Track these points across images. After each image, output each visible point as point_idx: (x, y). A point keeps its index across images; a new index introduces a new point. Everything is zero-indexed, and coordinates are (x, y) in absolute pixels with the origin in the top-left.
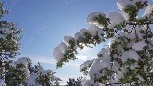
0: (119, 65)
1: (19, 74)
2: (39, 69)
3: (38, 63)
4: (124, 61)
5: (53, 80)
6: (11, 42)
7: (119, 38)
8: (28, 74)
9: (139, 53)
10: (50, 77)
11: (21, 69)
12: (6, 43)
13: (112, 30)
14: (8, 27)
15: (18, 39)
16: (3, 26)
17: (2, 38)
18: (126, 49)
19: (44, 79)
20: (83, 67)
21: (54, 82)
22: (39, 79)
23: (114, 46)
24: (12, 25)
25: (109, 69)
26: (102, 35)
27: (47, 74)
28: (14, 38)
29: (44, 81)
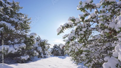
0: (78, 36)
1: (31, 41)
2: (39, 39)
3: (39, 36)
4: (79, 34)
6: (26, 25)
7: (78, 26)
9: (84, 32)
11: (31, 39)
12: (23, 26)
13: (76, 24)
16: (20, 16)
17: (22, 23)
18: (81, 30)
20: (64, 37)
21: (47, 45)
22: (40, 44)
23: (77, 29)
25: (74, 36)
26: (73, 25)
27: (44, 42)
28: (27, 23)
29: (42, 45)
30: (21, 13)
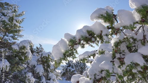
1: (22, 55)
2: (40, 50)
3: (40, 44)
4: (127, 63)
5: (53, 61)
6: (13, 25)
7: (124, 38)
8: (30, 55)
10: (50, 58)
11: (23, 51)
12: (8, 26)
13: (118, 29)
14: (11, 9)
15: (20, 21)
16: (5, 8)
17: (5, 21)
19: (45, 60)
21: (54, 63)
22: (40, 59)
24: (14, 7)
27: (47, 56)
28: (16, 21)
29: (45, 62)
30: (8, 3)
